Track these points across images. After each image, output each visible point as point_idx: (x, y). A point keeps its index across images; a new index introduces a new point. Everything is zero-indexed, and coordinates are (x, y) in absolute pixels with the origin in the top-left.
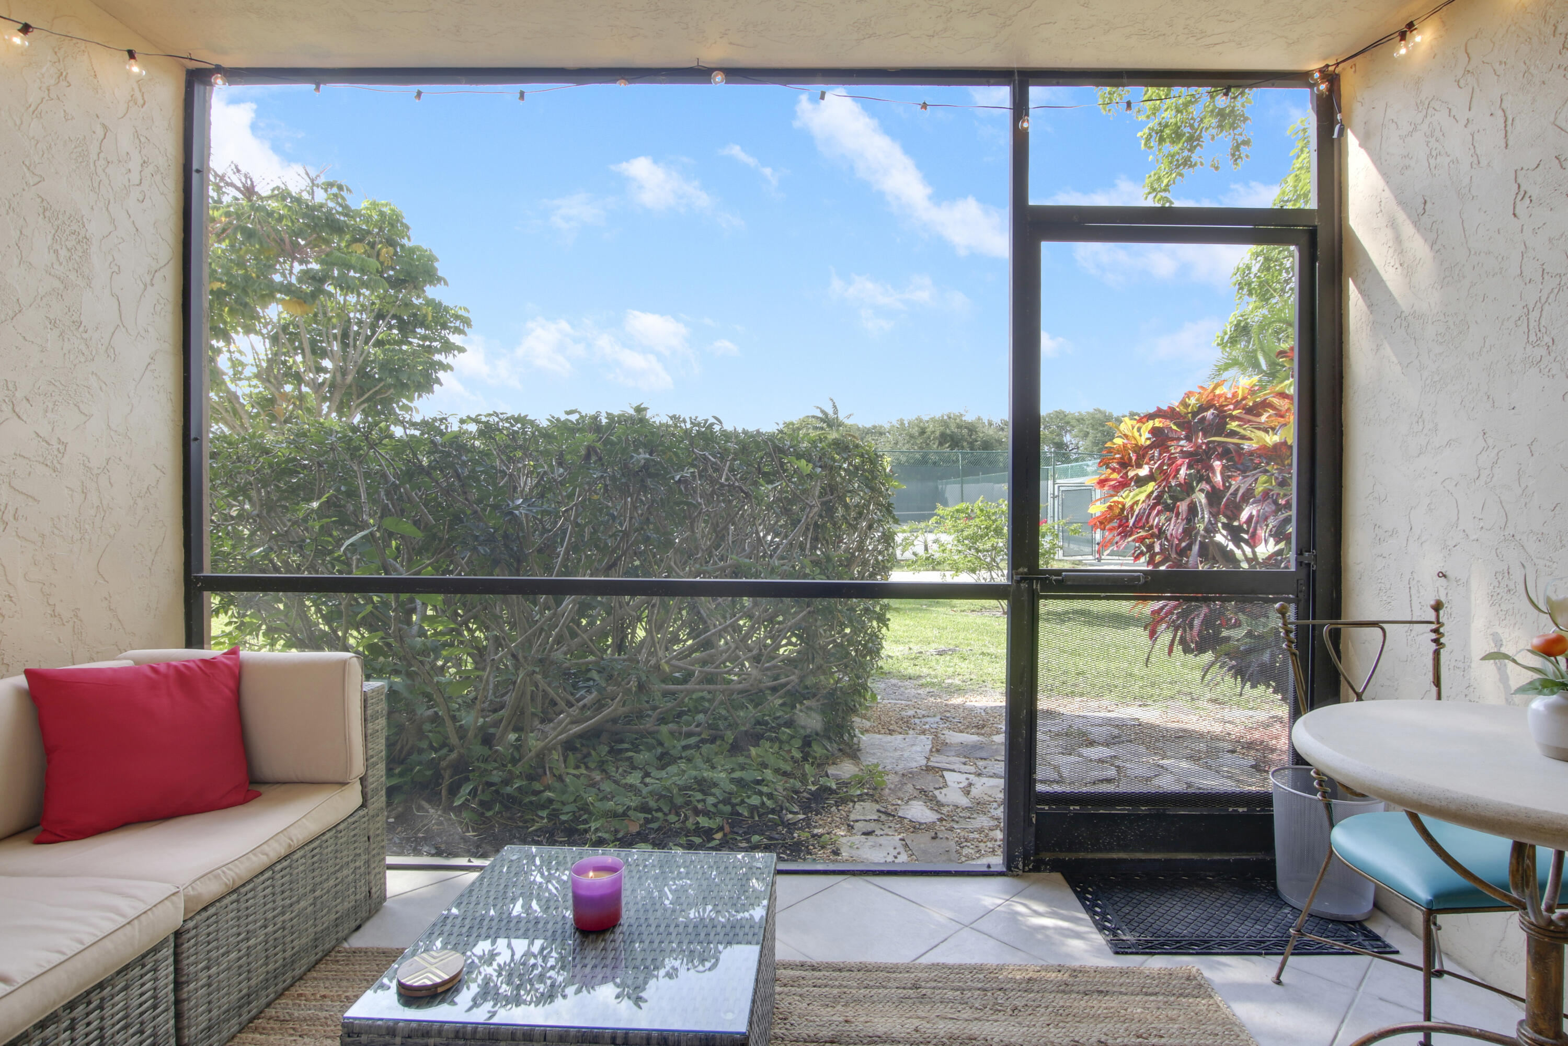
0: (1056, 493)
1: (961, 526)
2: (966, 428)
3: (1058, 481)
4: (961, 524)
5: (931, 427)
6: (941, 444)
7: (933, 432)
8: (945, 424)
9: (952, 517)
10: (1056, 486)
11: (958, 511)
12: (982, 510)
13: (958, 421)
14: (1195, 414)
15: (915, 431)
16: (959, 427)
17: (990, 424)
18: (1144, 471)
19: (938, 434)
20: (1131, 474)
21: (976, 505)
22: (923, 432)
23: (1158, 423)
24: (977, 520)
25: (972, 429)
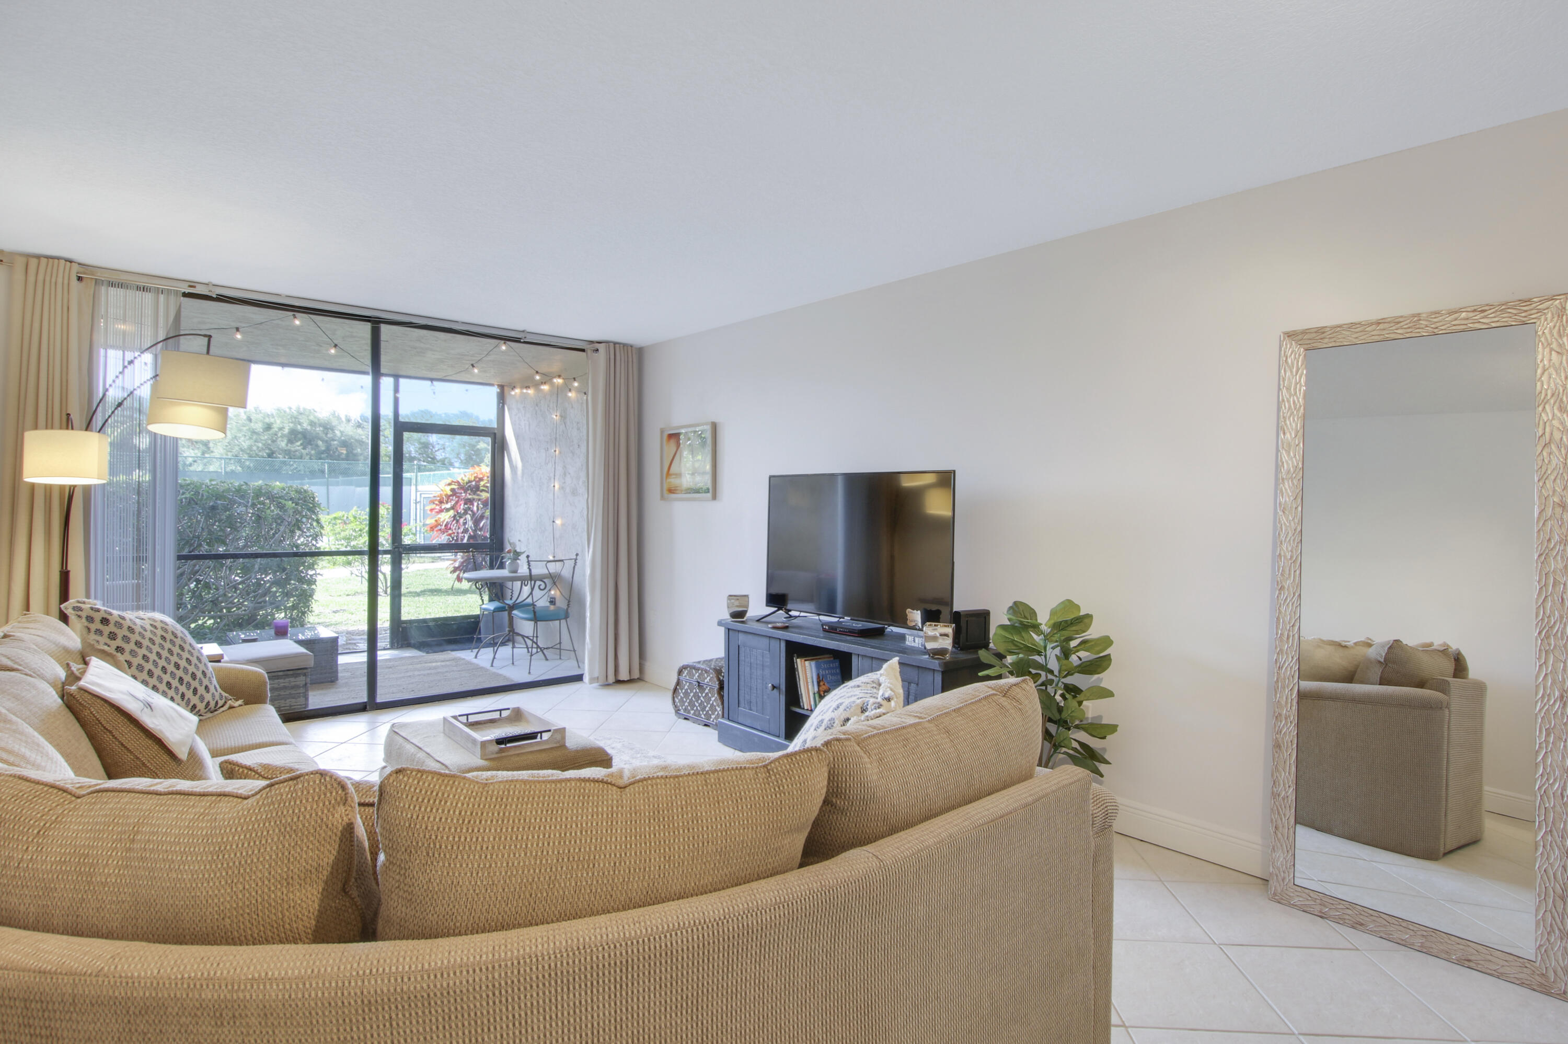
0: (418, 500)
1: (338, 530)
2: (320, 425)
3: (420, 488)
4: (338, 528)
5: (277, 423)
6: (290, 441)
7: (281, 429)
8: (295, 419)
9: (329, 523)
10: (418, 494)
11: (335, 518)
12: (355, 518)
13: (311, 418)
14: (467, 483)
15: (259, 427)
16: (312, 424)
17: (349, 421)
18: (448, 506)
19: (286, 431)
20: (443, 507)
21: (350, 514)
22: (268, 427)
23: (453, 487)
24: (352, 524)
25: (327, 427)
